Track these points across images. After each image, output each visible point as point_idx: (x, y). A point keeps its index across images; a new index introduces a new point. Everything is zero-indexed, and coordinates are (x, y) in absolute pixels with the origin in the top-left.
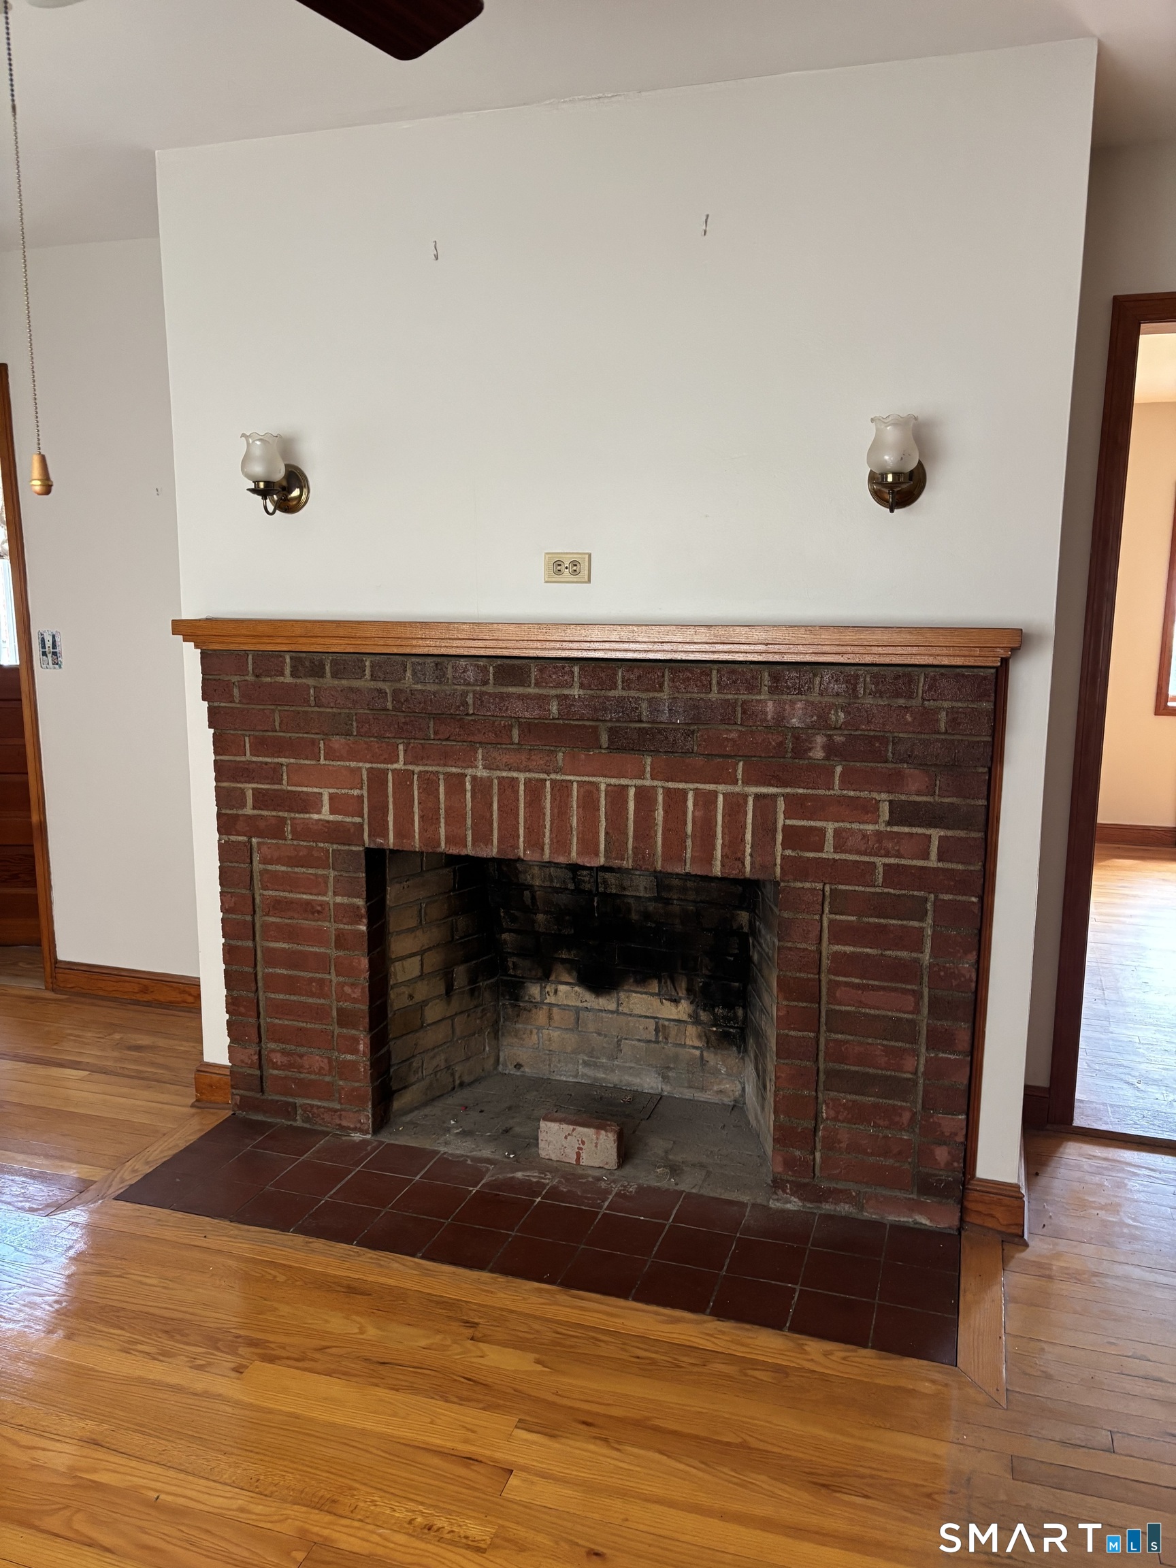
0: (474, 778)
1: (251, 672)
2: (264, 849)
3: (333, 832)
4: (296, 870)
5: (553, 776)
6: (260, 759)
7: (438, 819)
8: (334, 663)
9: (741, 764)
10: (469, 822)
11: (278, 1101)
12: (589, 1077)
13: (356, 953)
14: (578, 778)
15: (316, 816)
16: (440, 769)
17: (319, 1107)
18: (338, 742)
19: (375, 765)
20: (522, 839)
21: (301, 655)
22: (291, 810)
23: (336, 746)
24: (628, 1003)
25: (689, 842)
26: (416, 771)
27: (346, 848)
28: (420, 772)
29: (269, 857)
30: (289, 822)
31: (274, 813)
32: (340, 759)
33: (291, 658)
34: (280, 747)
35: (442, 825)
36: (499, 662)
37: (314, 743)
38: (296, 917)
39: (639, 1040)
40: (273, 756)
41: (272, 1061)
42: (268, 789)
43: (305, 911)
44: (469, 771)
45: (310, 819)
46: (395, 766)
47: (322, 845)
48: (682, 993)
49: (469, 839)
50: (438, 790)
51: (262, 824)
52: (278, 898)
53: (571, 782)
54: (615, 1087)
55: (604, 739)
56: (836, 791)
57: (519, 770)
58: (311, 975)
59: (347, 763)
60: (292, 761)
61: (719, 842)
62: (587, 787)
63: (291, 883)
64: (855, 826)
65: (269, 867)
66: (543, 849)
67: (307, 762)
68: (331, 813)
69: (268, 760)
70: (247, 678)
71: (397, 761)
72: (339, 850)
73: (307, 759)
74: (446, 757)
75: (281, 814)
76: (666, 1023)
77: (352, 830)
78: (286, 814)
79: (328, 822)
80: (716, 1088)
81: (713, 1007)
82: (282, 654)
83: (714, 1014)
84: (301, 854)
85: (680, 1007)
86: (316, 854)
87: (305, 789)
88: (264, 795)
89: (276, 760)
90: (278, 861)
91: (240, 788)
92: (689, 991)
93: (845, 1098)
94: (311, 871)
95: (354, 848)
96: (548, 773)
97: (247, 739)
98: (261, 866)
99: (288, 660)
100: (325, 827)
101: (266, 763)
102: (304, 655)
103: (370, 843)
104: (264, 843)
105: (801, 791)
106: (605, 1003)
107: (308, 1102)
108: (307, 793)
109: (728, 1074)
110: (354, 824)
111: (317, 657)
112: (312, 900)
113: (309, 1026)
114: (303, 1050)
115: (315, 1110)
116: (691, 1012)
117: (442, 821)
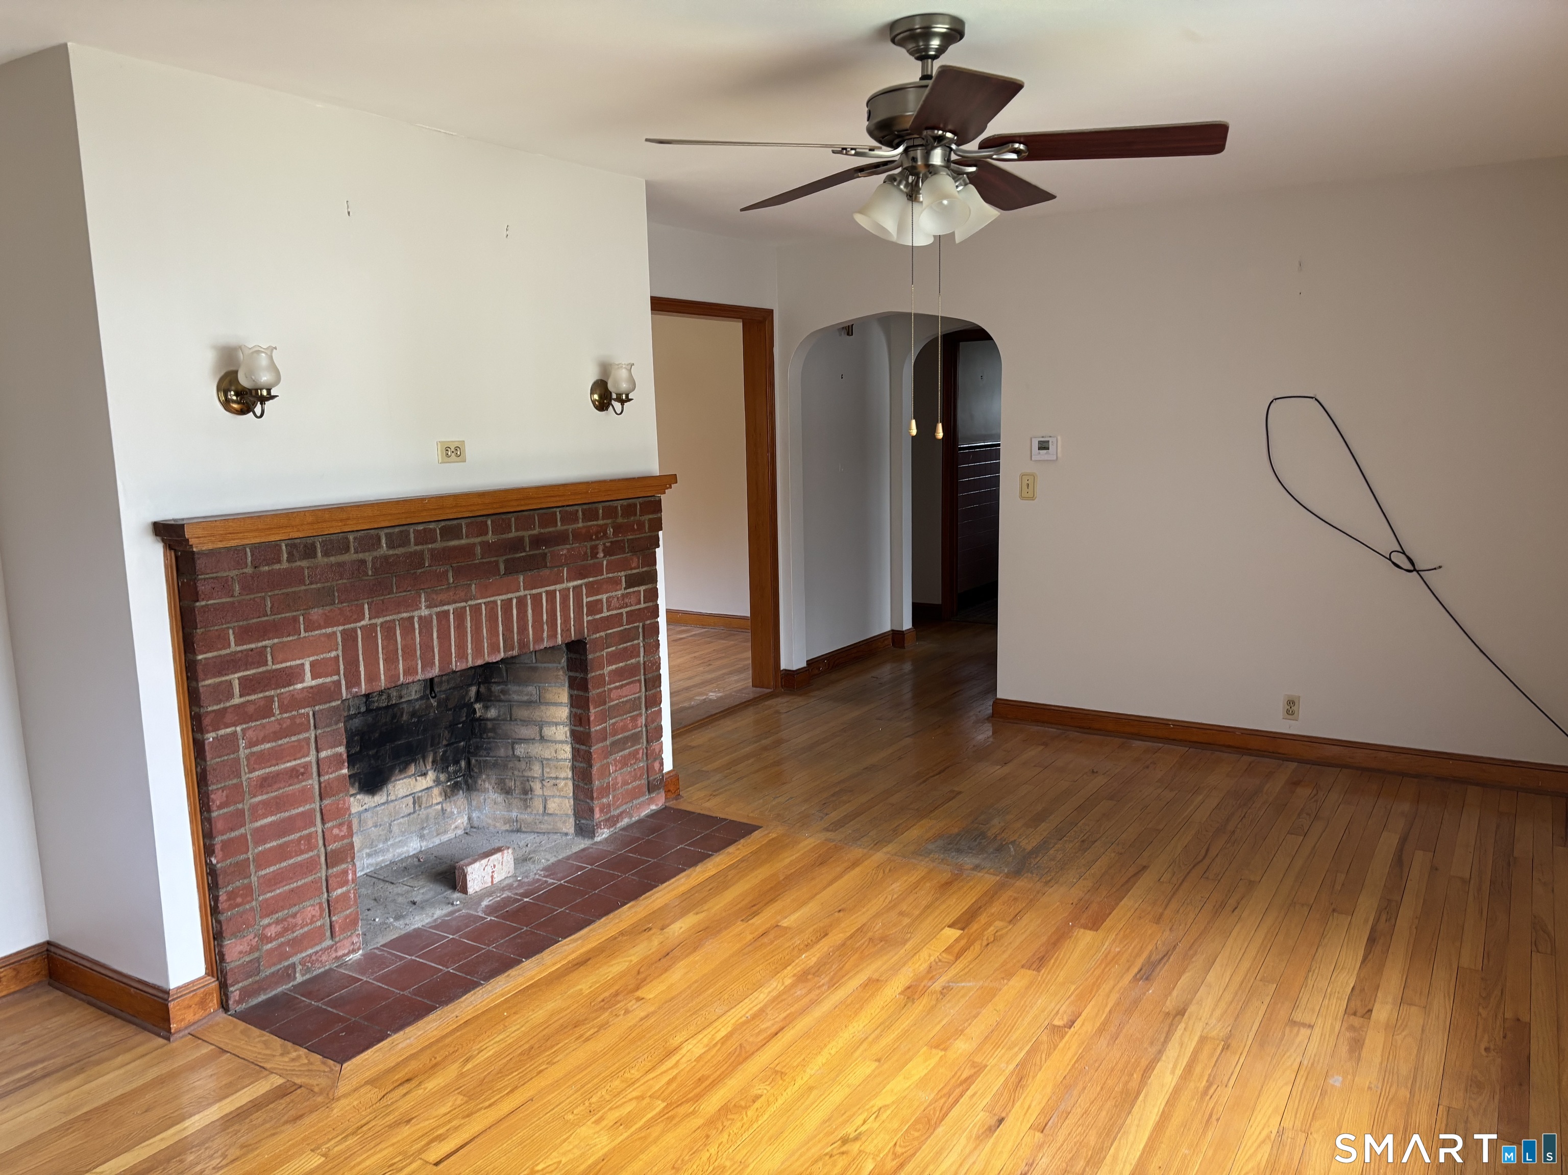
0: (420, 618)
1: (249, 564)
2: (250, 733)
3: (317, 695)
4: (280, 742)
5: (470, 603)
6: (245, 647)
7: (398, 658)
8: (323, 544)
9: (565, 569)
10: (418, 653)
11: (278, 971)
12: (371, 865)
13: (341, 795)
14: (484, 600)
15: (299, 686)
16: (394, 617)
17: (316, 953)
18: (316, 613)
19: (346, 627)
20: (454, 655)
21: (296, 541)
22: (278, 686)
23: (315, 617)
24: (394, 791)
25: (545, 627)
26: (378, 624)
27: (327, 706)
28: (382, 624)
29: (255, 739)
30: (276, 699)
31: (261, 695)
32: (319, 627)
33: (286, 546)
34: (264, 632)
35: (401, 662)
36: (443, 524)
37: (295, 620)
38: (282, 786)
39: (403, 817)
40: (258, 641)
41: (266, 937)
42: (255, 674)
43: (291, 777)
44: (416, 613)
45: (295, 689)
46: (363, 623)
47: (303, 711)
48: (429, 766)
49: (420, 666)
50: (395, 634)
51: (251, 709)
52: (264, 776)
53: (480, 604)
54: (390, 863)
55: (502, 567)
56: (605, 576)
57: (449, 604)
58: (298, 835)
59: (324, 631)
60: (276, 641)
61: (559, 622)
62: (491, 605)
63: (276, 756)
64: (614, 594)
65: (255, 749)
66: (467, 659)
67: (291, 638)
68: (313, 679)
69: (253, 646)
70: (245, 570)
71: (363, 619)
72: (321, 710)
73: (289, 635)
74: (400, 605)
75: (267, 694)
76: (420, 794)
77: (332, 688)
78: (272, 693)
79: (312, 687)
80: (453, 826)
81: (447, 767)
82: (278, 542)
83: (448, 773)
84: (285, 726)
85: (428, 778)
86: (298, 721)
87: (288, 664)
88: (251, 680)
89: (260, 644)
90: (265, 740)
91: (227, 681)
92: (434, 762)
93: (618, 756)
94: (294, 738)
95: (334, 704)
96: (466, 601)
97: (231, 631)
98: (247, 751)
99: (284, 548)
100: (309, 693)
101: (252, 650)
102: (298, 541)
103: (347, 694)
104: (249, 728)
105: (591, 579)
106: (380, 798)
107: (304, 955)
108: (291, 667)
109: (459, 813)
110: (334, 682)
111: (309, 541)
112: (295, 765)
113: (299, 883)
114: (295, 909)
115: (314, 958)
116: (434, 778)
117: (400, 658)
